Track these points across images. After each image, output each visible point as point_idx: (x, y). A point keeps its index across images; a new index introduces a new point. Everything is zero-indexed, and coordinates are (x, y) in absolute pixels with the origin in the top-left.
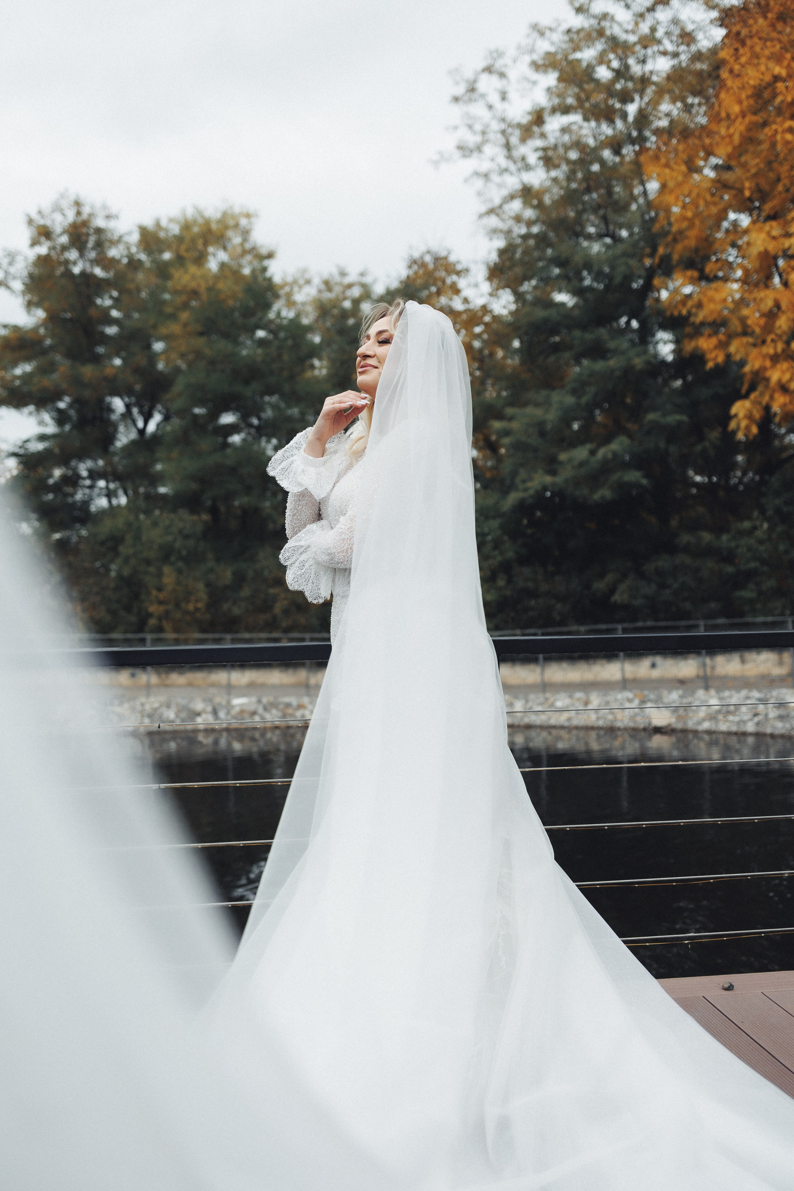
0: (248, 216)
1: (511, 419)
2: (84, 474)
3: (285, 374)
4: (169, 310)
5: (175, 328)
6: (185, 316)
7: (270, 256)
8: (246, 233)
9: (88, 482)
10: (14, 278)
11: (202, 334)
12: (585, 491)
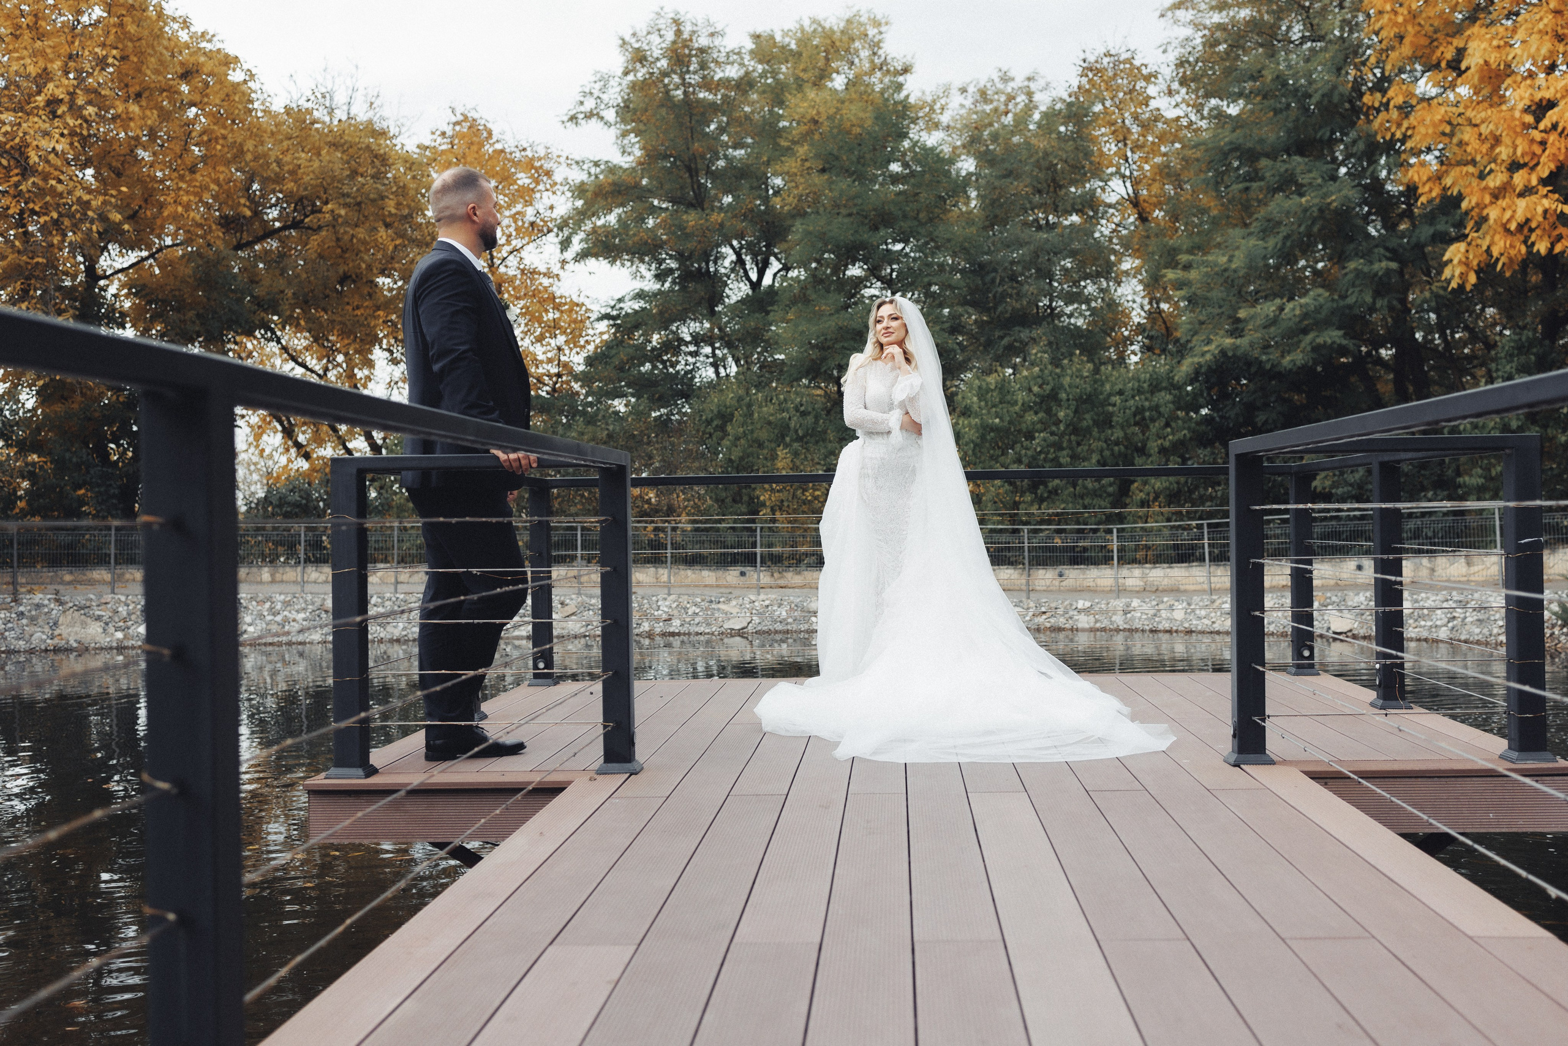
0: (877, 24)
1: (1187, 267)
2: (688, 338)
3: (923, 216)
4: (784, 143)
5: (791, 164)
6: (802, 150)
7: (906, 70)
8: (875, 46)
9: (692, 348)
10: (607, 107)
11: (823, 171)
12: (1274, 355)
